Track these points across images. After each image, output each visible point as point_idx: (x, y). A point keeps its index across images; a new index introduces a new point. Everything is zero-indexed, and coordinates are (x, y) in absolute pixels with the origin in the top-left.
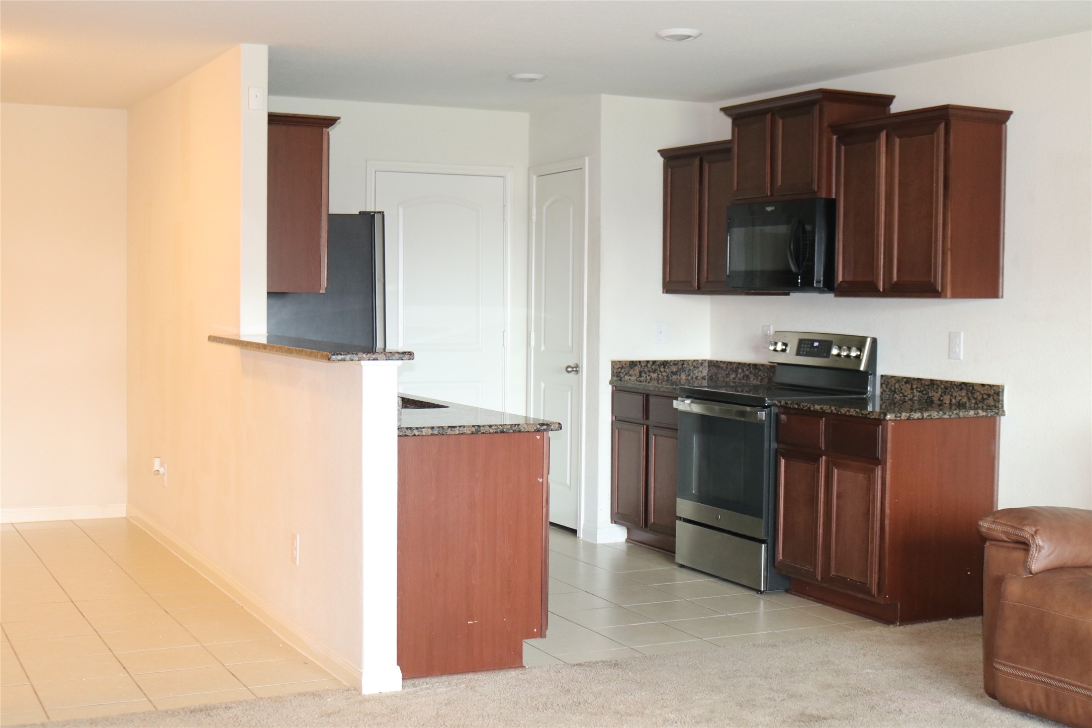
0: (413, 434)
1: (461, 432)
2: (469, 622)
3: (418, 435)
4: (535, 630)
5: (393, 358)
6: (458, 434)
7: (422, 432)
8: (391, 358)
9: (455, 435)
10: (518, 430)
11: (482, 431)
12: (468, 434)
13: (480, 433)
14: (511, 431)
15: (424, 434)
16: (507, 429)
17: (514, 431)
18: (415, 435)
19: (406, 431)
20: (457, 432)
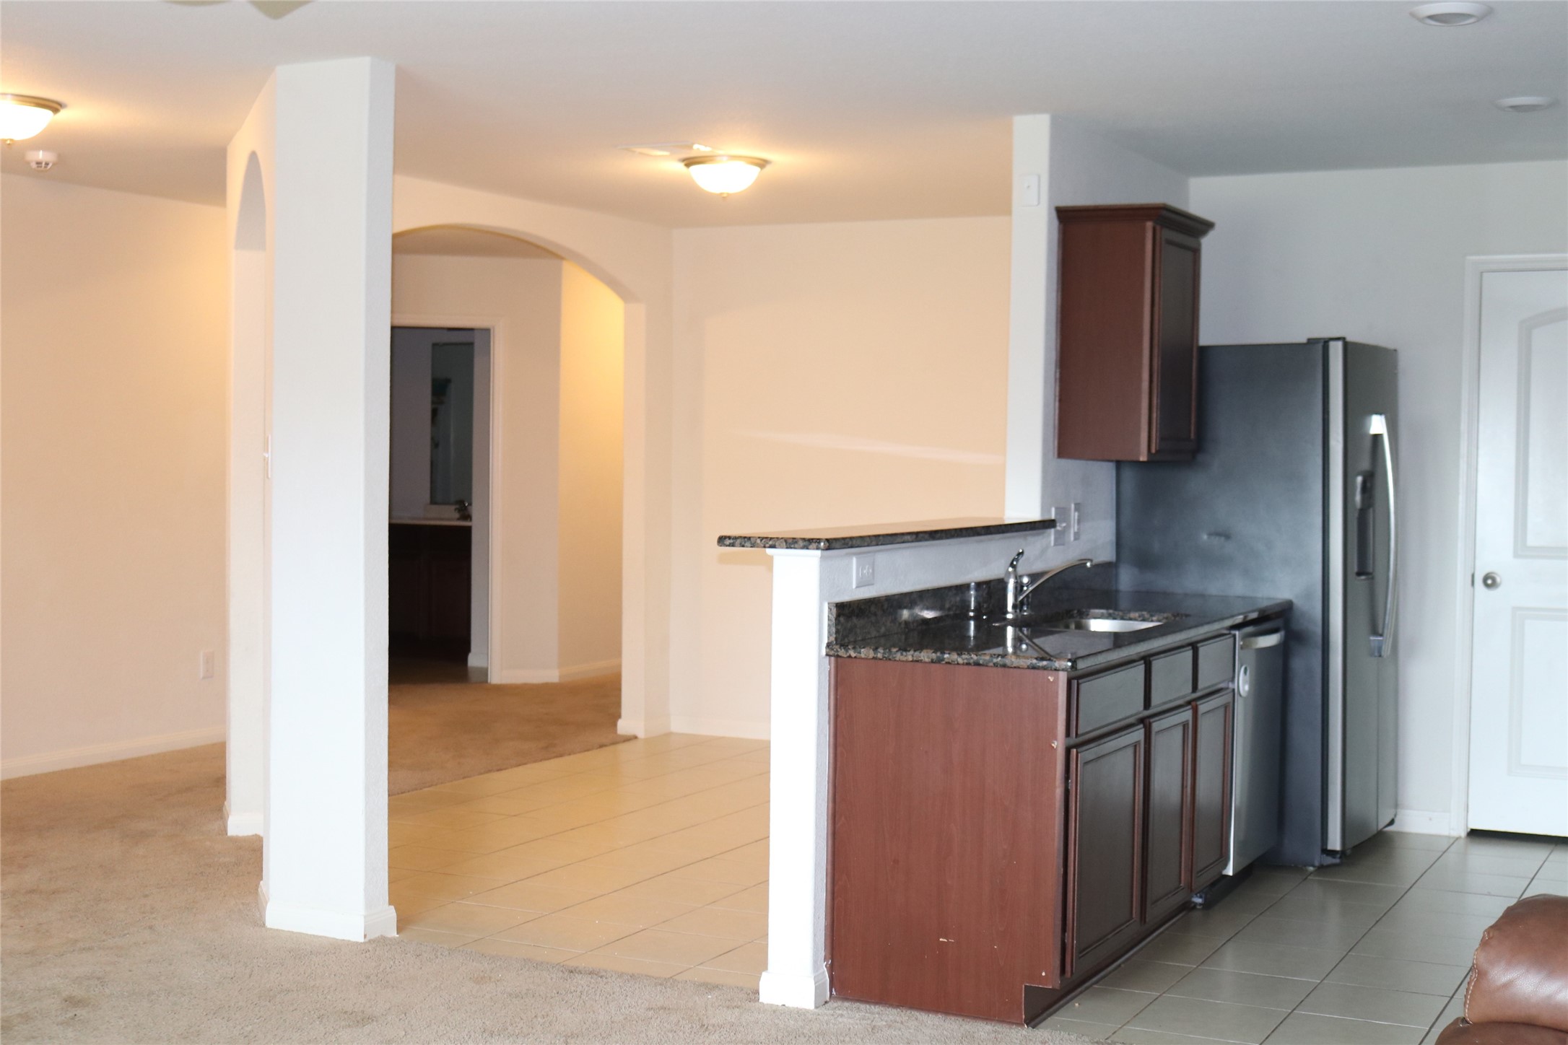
0: (848, 654)
1: (915, 659)
2: (941, 940)
3: (855, 657)
4: (1044, 974)
5: (796, 546)
6: (912, 661)
7: (860, 653)
8: (793, 546)
9: (907, 661)
10: (1001, 663)
11: (947, 660)
12: (926, 662)
13: (944, 662)
14: (991, 664)
15: (863, 656)
16: (985, 660)
17: (996, 665)
18: (850, 657)
19: (839, 650)
20: (910, 658)
